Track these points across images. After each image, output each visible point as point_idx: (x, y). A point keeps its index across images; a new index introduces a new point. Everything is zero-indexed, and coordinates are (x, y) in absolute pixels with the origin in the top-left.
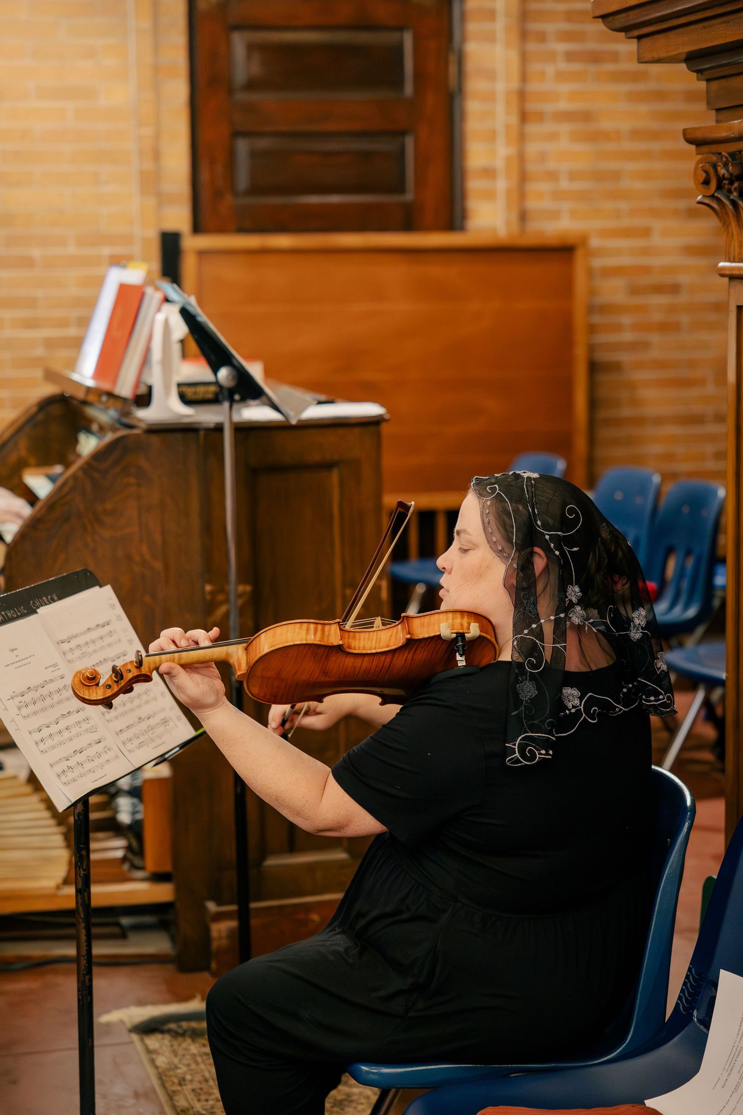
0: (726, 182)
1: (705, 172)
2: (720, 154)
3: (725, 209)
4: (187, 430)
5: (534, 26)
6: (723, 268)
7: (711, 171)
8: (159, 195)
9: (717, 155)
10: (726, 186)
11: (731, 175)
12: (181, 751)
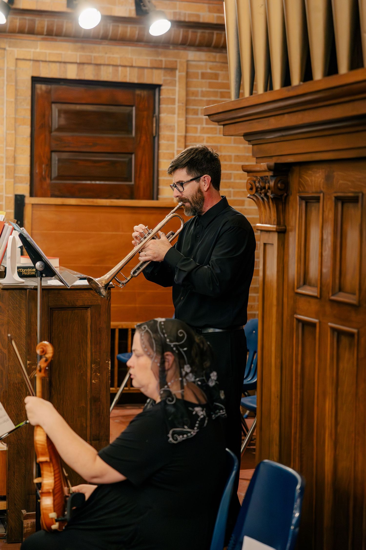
0: (259, 189)
1: (251, 184)
2: (257, 177)
3: (259, 201)
4: (21, 289)
5: (191, 107)
6: (258, 226)
7: (253, 184)
8: (15, 177)
9: (256, 177)
10: (260, 191)
11: (261, 186)
12: (9, 435)
